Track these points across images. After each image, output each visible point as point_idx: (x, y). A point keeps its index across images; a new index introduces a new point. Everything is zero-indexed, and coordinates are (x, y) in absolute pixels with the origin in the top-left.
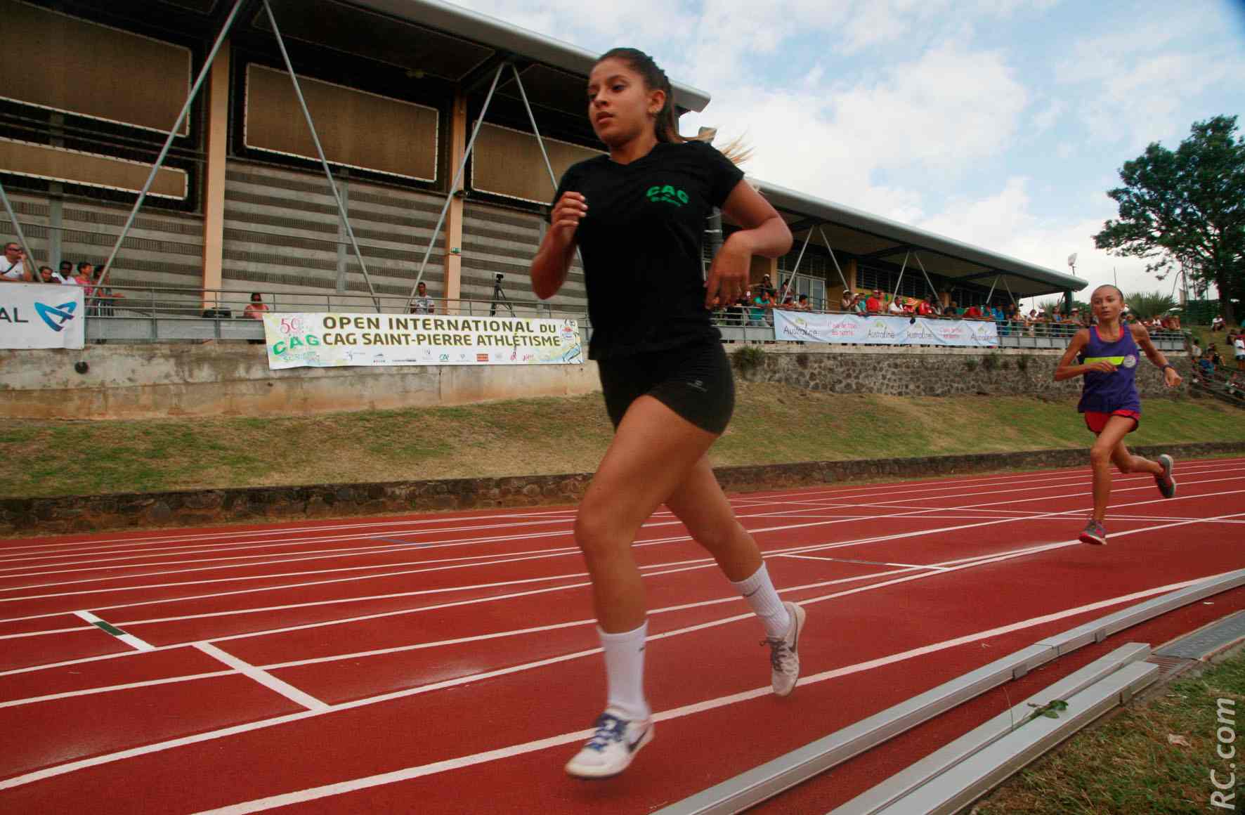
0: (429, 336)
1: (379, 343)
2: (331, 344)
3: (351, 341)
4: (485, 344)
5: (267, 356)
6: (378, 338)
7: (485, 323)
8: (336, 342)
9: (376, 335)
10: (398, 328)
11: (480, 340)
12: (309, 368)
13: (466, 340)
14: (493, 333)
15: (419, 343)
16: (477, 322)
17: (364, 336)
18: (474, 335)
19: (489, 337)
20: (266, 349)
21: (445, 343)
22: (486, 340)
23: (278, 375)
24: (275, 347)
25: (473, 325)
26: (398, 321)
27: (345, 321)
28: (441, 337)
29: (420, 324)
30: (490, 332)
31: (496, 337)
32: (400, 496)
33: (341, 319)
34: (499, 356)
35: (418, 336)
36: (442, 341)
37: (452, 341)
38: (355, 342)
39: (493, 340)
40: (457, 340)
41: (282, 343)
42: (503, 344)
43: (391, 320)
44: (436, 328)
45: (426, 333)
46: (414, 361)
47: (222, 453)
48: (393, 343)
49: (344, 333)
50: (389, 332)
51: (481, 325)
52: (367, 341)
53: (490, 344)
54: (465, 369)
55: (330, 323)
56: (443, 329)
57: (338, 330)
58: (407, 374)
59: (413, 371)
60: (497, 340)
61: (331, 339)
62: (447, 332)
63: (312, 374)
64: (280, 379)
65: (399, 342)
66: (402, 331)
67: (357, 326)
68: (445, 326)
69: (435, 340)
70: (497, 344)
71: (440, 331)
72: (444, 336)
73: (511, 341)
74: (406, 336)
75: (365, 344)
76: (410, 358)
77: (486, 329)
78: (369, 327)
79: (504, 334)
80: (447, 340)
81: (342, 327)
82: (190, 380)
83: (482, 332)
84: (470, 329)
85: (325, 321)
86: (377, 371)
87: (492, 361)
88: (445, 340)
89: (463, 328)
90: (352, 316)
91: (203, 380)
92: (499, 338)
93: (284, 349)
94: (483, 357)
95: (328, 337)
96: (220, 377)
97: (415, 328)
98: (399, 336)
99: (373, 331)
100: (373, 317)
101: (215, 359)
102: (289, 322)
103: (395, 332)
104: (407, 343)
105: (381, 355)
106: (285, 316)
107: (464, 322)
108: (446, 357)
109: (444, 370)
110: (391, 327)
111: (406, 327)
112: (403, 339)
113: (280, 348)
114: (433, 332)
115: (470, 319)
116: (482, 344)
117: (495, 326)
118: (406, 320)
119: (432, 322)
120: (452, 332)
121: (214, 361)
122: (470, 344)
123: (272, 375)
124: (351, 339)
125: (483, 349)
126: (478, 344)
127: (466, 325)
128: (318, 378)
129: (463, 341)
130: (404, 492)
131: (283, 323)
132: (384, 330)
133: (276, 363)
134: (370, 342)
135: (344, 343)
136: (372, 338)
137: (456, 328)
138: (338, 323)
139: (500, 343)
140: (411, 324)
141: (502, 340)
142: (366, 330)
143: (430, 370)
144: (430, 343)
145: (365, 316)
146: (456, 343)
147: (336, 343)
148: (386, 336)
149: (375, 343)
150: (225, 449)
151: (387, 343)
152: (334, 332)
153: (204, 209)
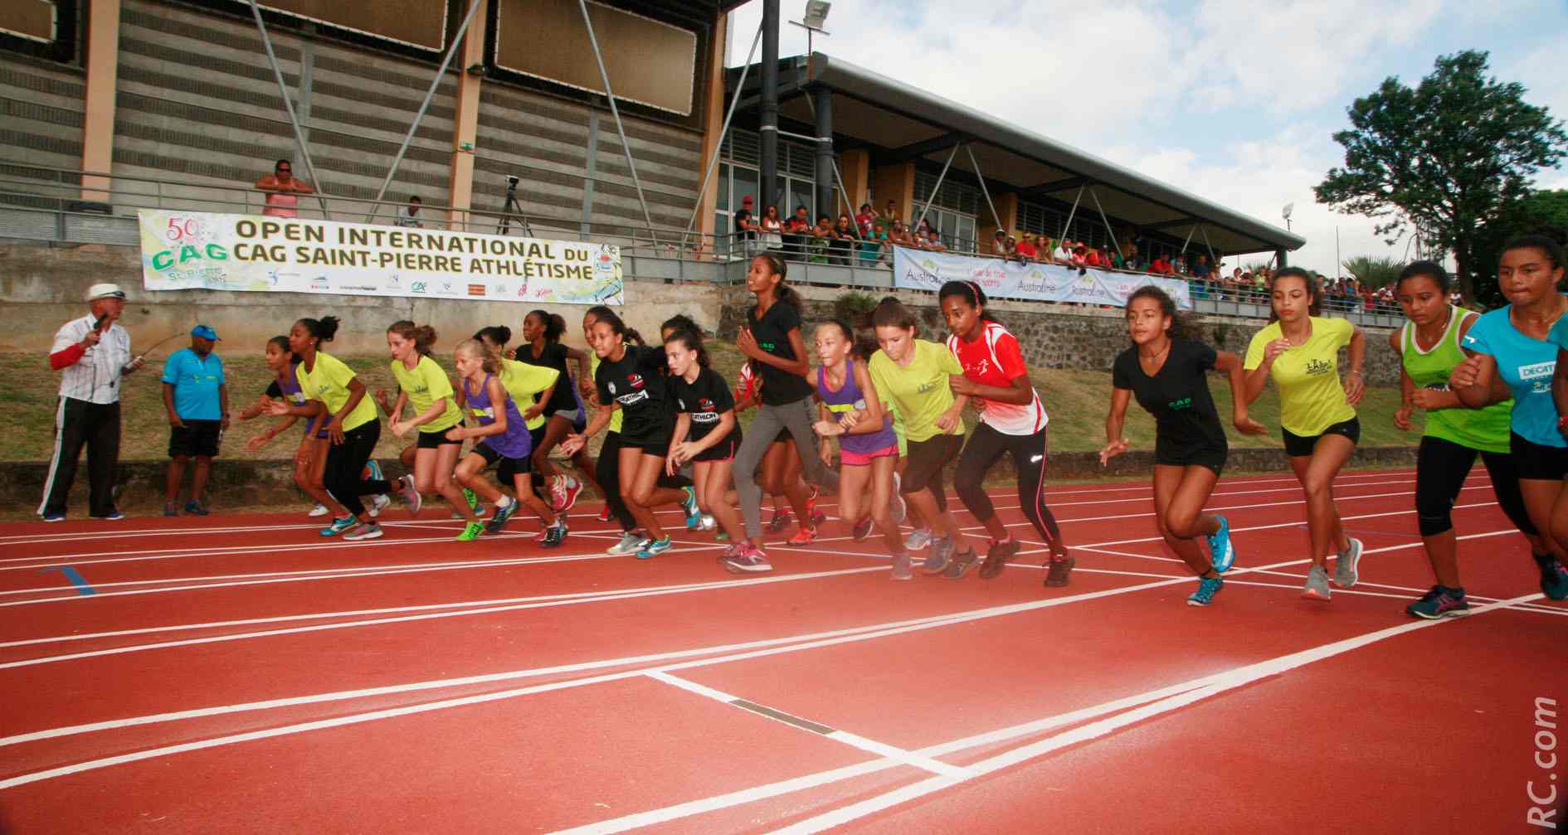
0: (398, 255)
1: (321, 262)
2: (246, 259)
3: (278, 255)
4: (481, 271)
5: (141, 270)
6: (320, 255)
7: (484, 242)
8: (254, 256)
9: (318, 250)
10: (352, 242)
11: (475, 266)
12: (210, 291)
13: (453, 264)
14: (495, 257)
15: (383, 265)
16: (471, 241)
17: (299, 250)
18: (466, 258)
19: (489, 262)
20: (141, 261)
21: (421, 267)
22: (484, 266)
23: (158, 299)
24: (156, 258)
25: (465, 245)
26: (353, 233)
27: (271, 228)
28: (416, 259)
29: (385, 239)
30: (490, 255)
31: (498, 262)
32: (278, 482)
33: (265, 225)
34: (501, 289)
35: (382, 255)
36: (417, 264)
37: (433, 265)
38: (283, 259)
39: (494, 266)
40: (440, 263)
41: (168, 253)
42: (508, 273)
43: (341, 231)
44: (410, 246)
45: (394, 251)
46: (374, 289)
47: (23, 407)
48: (342, 263)
49: (268, 245)
50: (338, 247)
51: (477, 246)
52: (302, 258)
53: (489, 271)
54: (449, 304)
55: (246, 229)
56: (420, 247)
57: (258, 239)
58: (361, 307)
59: (371, 302)
60: (499, 267)
61: (246, 252)
62: (425, 251)
63: (212, 300)
64: (164, 304)
65: (352, 262)
66: (358, 246)
67: (288, 236)
68: (424, 243)
69: (407, 261)
70: (499, 272)
71: (415, 250)
72: (421, 257)
73: (520, 269)
74: (364, 254)
75: (299, 261)
76: (366, 285)
77: (484, 251)
78: (308, 238)
79: (511, 259)
80: (424, 262)
81: (265, 236)
82: (6, 298)
83: (478, 254)
84: (461, 250)
85: (239, 226)
86: (315, 301)
87: (490, 295)
88: (421, 263)
89: (451, 248)
90: (282, 223)
91: (30, 299)
92: (503, 263)
93: (171, 262)
94: (478, 289)
95: (242, 249)
96: (60, 297)
97: (379, 243)
98: (352, 253)
99: (314, 244)
100: (315, 225)
101: (52, 270)
102: (181, 225)
103: (347, 248)
104: (365, 264)
105: (323, 278)
106: (175, 214)
107: (453, 239)
108: (422, 286)
109: (418, 303)
110: (342, 241)
111: (364, 241)
112: (358, 258)
113: (164, 260)
114: (405, 250)
115: (461, 236)
116: (477, 271)
117: (498, 247)
118: (365, 232)
119: (404, 238)
120: (434, 252)
121: (50, 273)
122: (459, 271)
123: (150, 297)
124: (278, 254)
125: (477, 278)
126: (472, 271)
127: (455, 244)
128: (222, 306)
129: (449, 266)
130: (286, 476)
131: (171, 225)
132: (331, 243)
133: (155, 281)
134: (307, 259)
135: (266, 259)
136: (311, 254)
137: (441, 247)
138: (259, 230)
139: (504, 271)
140: (372, 238)
141: (507, 267)
142: (303, 243)
143: (396, 304)
144: (399, 265)
145: (303, 223)
146: (437, 268)
147: (254, 258)
148: (333, 252)
149: (315, 262)
150: (32, 401)
151: (334, 262)
152: (252, 242)
153: (84, 61)
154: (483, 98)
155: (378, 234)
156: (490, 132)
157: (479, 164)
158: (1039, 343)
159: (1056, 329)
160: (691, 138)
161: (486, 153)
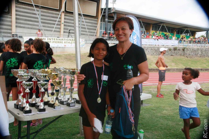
11: (65, 42)
15: (53, 43)
25: (63, 40)
26: (49, 39)
29: (53, 39)
30: (67, 41)
36: (57, 43)
39: (67, 42)
42: (69, 43)
45: (54, 41)
51: (65, 40)
68: (58, 40)
79: (69, 41)
87: (67, 46)
94: (65, 46)
99: (44, 40)
100: (44, 38)
103: (49, 41)
109: (57, 48)
111: (51, 40)
114: (56, 41)
115: (63, 38)
119: (56, 39)
120: (59, 41)
122: (63, 43)
125: (65, 44)
132: (46, 40)
140: (51, 39)
143: (55, 48)
144: (55, 43)
146: (60, 43)
153: (11, 14)
154: (65, 15)
155: (52, 39)
156: (66, 21)
157: (64, 25)
158: (148, 52)
159: (152, 49)
160: (96, 19)
161: (65, 24)
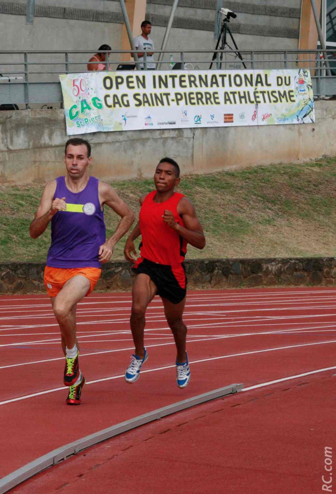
3: (125, 103)
4: (231, 102)
6: (145, 99)
8: (114, 104)
9: (144, 95)
11: (227, 98)
14: (237, 89)
15: (178, 103)
17: (135, 97)
18: (221, 92)
19: (234, 94)
21: (198, 103)
22: (231, 97)
27: (119, 81)
31: (239, 93)
33: (116, 78)
35: (176, 95)
36: (196, 100)
37: (204, 100)
40: (208, 98)
42: (246, 102)
43: (154, 78)
48: (157, 104)
49: (119, 94)
50: (154, 92)
52: (137, 103)
53: (235, 102)
55: (108, 83)
56: (196, 86)
61: (110, 101)
66: (164, 89)
69: (190, 99)
70: (241, 102)
71: (194, 89)
73: (252, 97)
74: (167, 95)
78: (138, 87)
79: (246, 89)
81: (118, 88)
84: (218, 85)
85: (105, 81)
87: (236, 121)
89: (212, 84)
90: (124, 76)
92: (242, 94)
94: (229, 118)
95: (107, 99)
99: (142, 91)
102: (78, 83)
103: (158, 91)
104: (168, 103)
106: (75, 76)
111: (166, 85)
112: (165, 99)
116: (228, 102)
122: (218, 103)
124: (125, 100)
125: (229, 108)
131: (74, 85)
132: (149, 90)
134: (141, 103)
135: (120, 105)
136: (141, 98)
138: (114, 83)
141: (244, 97)
142: (136, 91)
144: (186, 102)
146: (207, 103)
148: (151, 95)
149: (144, 104)
151: (153, 104)
152: (112, 93)
